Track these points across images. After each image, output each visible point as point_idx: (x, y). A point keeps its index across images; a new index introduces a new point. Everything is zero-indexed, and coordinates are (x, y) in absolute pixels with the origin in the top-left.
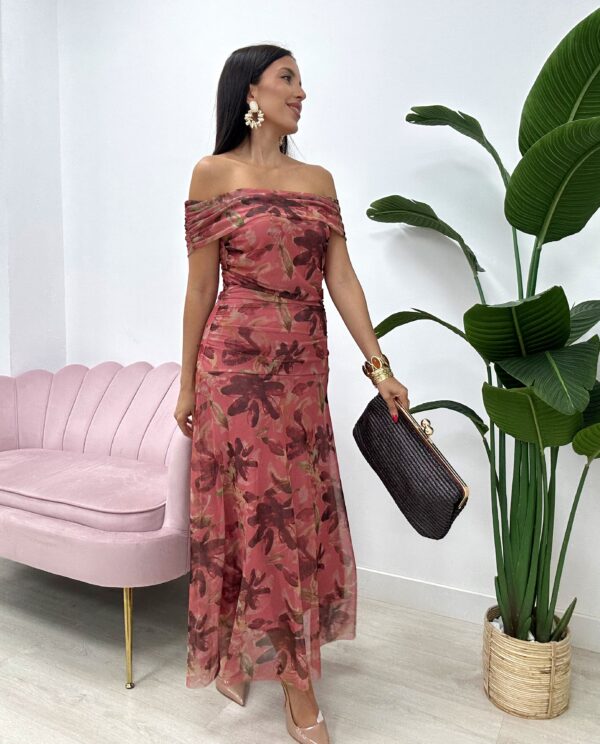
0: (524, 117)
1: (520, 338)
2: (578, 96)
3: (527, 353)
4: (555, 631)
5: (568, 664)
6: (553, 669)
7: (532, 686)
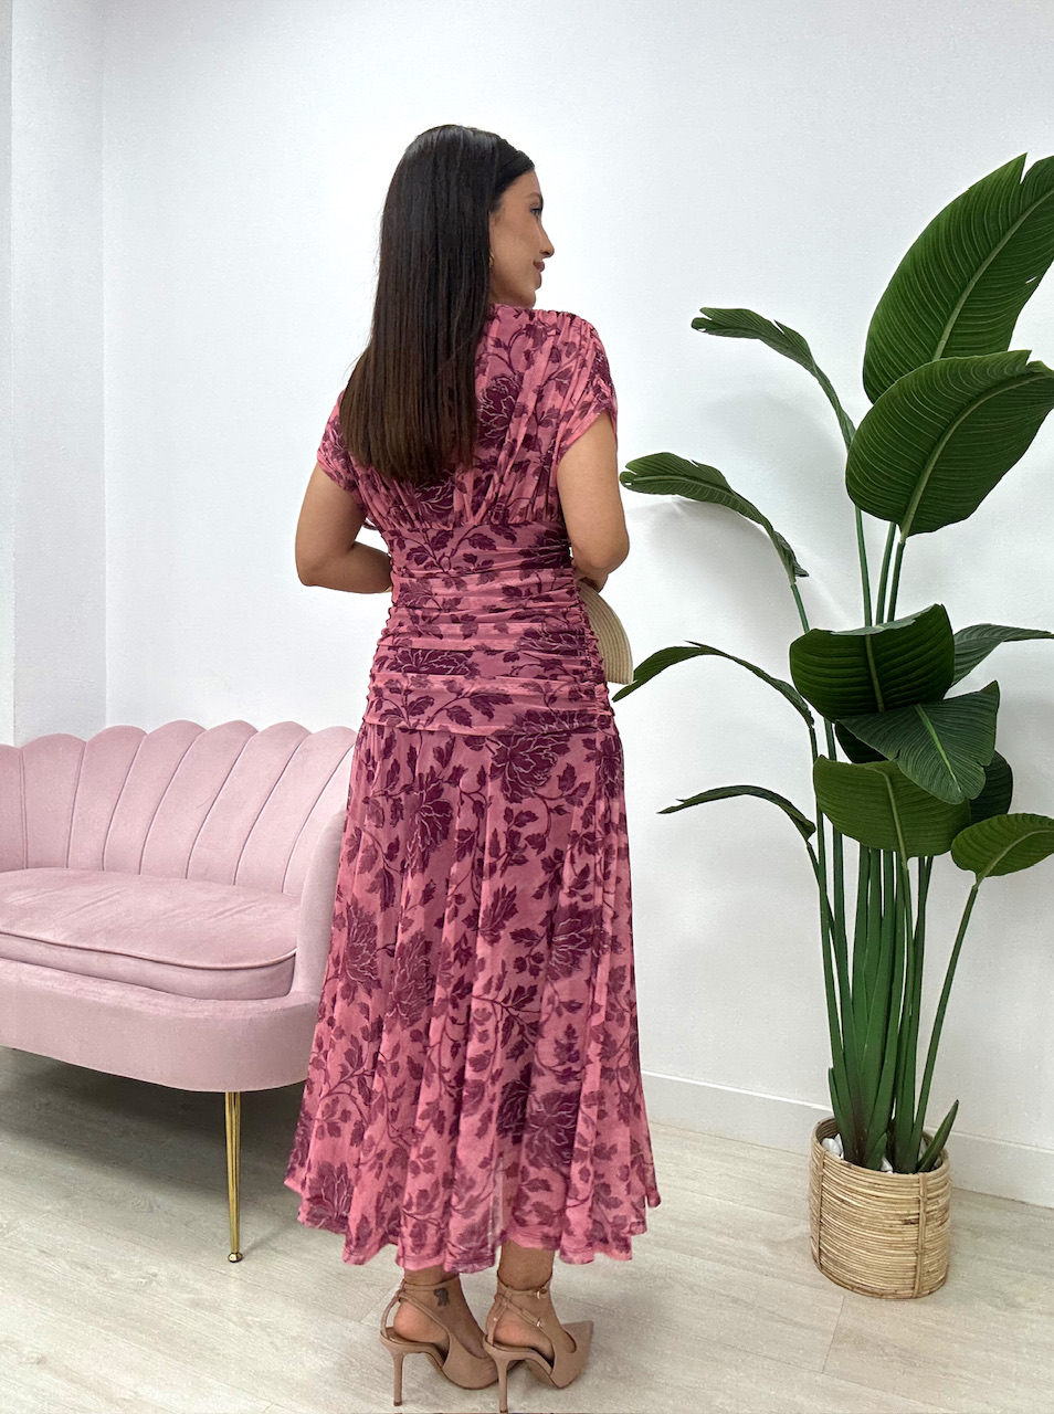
0: (870, 338)
1: (876, 682)
2: (953, 309)
3: (887, 708)
4: (925, 1156)
5: (946, 1209)
6: (923, 1217)
7: (890, 1245)
